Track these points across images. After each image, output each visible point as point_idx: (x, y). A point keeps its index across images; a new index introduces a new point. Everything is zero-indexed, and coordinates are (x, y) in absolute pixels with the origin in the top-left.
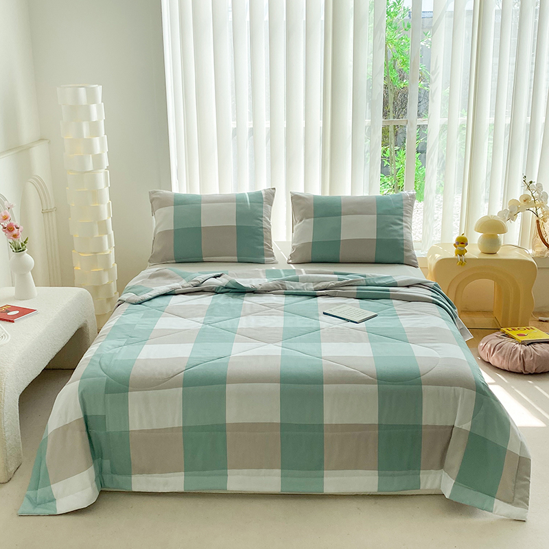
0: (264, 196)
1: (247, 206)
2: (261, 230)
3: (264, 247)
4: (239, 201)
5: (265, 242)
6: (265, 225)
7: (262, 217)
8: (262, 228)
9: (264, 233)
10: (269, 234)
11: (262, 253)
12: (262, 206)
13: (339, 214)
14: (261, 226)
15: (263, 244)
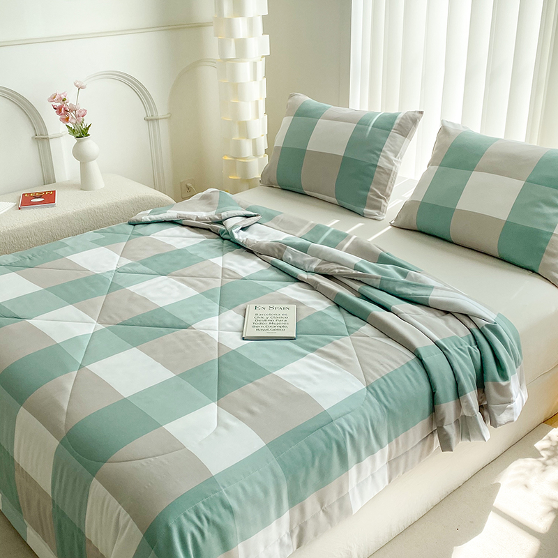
0: (397, 121)
1: (367, 130)
2: (372, 168)
3: (369, 193)
4: (362, 123)
5: (372, 187)
6: (382, 162)
7: (381, 150)
8: (376, 166)
9: (376, 174)
10: (385, 176)
11: (364, 202)
12: (387, 136)
13: (472, 168)
14: (374, 162)
15: (368, 189)
